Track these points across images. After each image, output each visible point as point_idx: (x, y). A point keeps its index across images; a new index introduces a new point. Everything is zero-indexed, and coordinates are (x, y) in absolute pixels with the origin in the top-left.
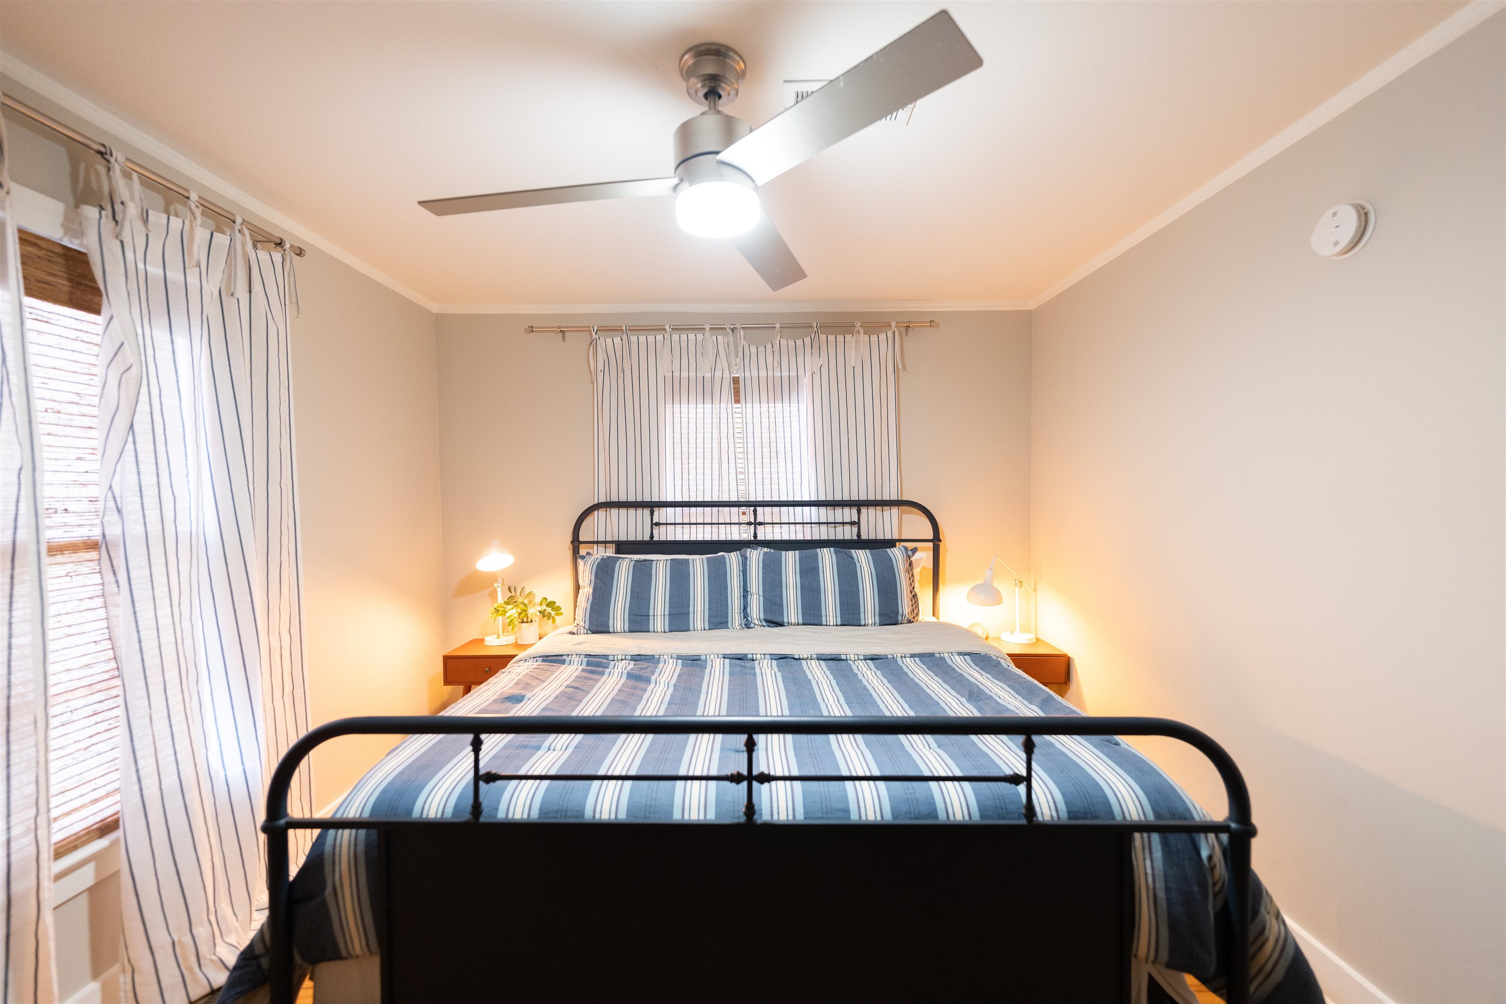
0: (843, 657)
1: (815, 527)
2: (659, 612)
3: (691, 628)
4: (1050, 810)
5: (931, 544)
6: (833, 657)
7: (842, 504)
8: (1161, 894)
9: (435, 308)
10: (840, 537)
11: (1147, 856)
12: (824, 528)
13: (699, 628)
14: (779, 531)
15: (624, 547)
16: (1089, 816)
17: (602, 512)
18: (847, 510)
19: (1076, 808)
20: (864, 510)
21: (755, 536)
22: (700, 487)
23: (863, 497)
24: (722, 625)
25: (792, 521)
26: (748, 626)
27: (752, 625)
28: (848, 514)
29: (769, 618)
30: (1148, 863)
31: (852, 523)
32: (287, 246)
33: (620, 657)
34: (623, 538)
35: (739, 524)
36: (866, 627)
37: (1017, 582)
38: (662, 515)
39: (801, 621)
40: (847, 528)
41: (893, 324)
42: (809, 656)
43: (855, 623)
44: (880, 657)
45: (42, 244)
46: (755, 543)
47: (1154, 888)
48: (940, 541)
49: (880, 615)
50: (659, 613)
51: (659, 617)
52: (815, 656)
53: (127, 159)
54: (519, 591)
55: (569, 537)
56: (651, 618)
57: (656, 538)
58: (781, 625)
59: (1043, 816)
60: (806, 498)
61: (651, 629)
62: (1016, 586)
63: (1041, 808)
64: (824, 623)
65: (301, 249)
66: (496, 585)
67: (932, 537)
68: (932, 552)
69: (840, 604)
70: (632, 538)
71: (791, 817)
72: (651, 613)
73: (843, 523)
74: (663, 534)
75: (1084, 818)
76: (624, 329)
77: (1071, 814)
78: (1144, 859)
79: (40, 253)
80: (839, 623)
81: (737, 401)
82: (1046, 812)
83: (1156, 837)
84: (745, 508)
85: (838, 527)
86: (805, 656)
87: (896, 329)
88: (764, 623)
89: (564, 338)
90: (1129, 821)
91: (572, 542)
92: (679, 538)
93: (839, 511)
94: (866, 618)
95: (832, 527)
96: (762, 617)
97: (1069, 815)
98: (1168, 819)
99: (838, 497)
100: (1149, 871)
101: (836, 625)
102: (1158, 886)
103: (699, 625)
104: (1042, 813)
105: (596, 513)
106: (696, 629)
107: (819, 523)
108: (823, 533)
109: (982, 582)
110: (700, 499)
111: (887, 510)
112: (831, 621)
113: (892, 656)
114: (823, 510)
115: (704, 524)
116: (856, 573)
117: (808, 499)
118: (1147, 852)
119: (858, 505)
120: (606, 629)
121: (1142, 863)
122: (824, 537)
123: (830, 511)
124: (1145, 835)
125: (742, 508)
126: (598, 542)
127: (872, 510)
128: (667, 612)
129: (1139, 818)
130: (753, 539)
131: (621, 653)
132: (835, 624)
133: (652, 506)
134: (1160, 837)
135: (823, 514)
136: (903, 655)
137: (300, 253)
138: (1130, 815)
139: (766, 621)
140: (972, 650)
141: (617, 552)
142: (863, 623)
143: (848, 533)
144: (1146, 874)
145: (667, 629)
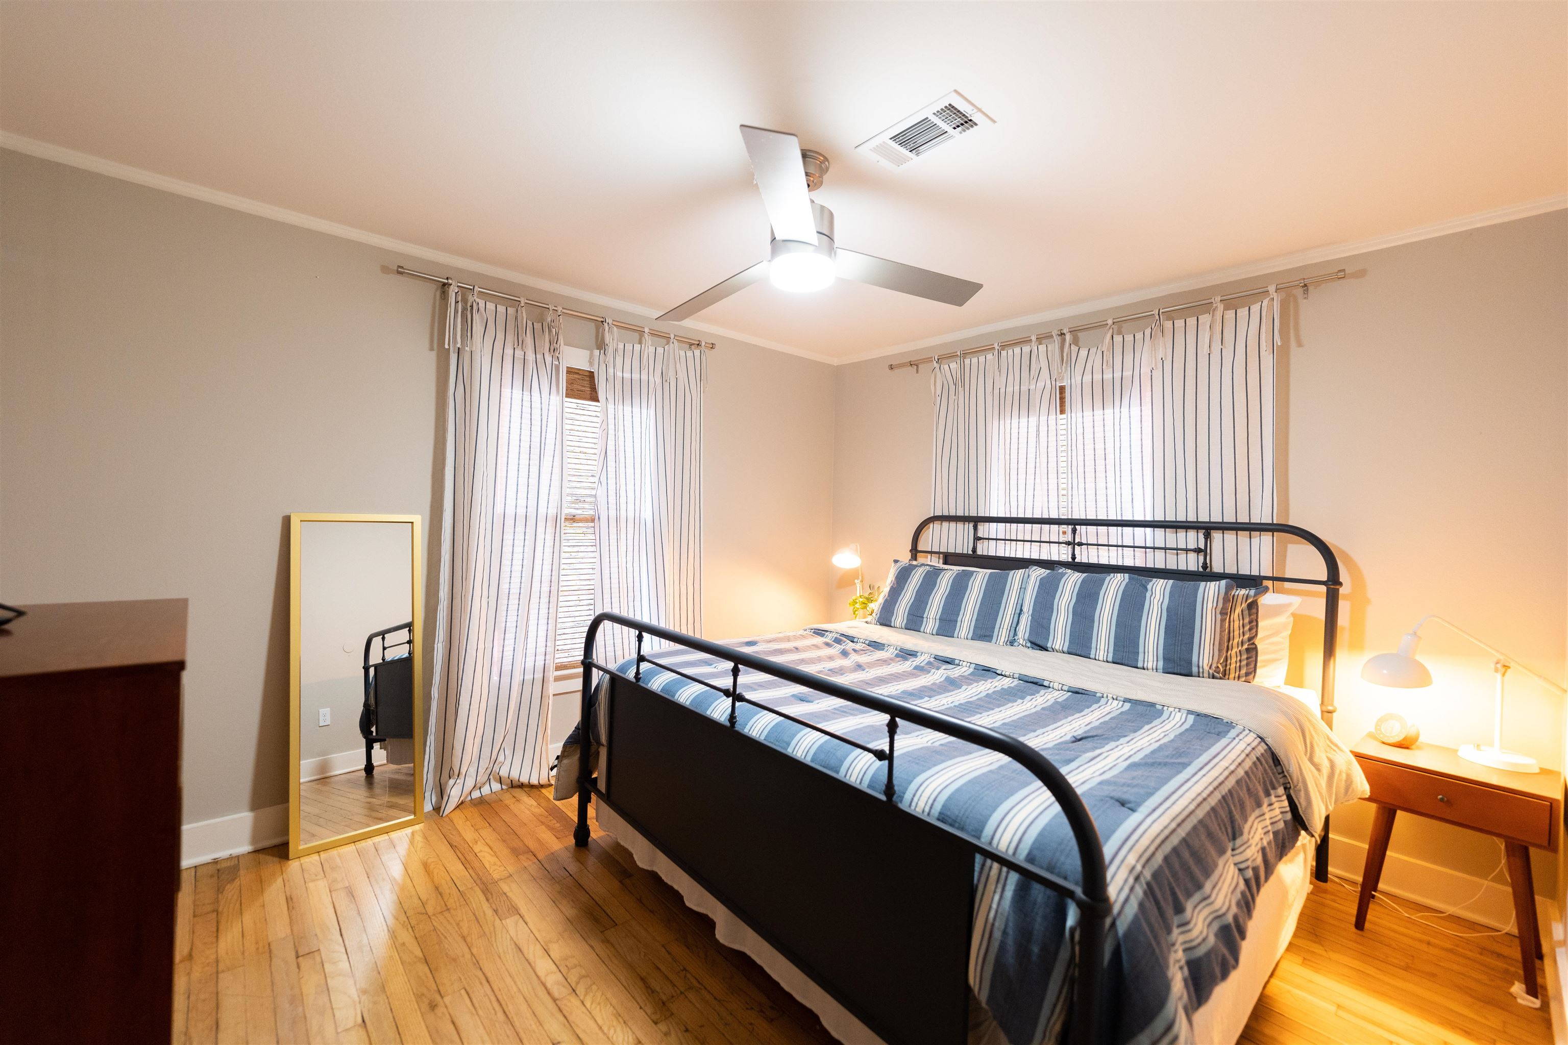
0: (1046, 683)
1: (1150, 552)
2: (932, 615)
3: (956, 635)
4: (926, 804)
5: (1323, 589)
6: (1035, 680)
7: (1186, 526)
8: (997, 935)
9: (835, 362)
10: (1182, 567)
11: (999, 890)
12: (1160, 554)
13: (962, 637)
14: (1106, 554)
15: (949, 558)
16: (957, 825)
17: (937, 525)
18: (1192, 534)
19: (949, 813)
20: (1217, 536)
21: (1074, 557)
22: (1021, 503)
23: (1216, 518)
24: (986, 638)
25: (1120, 544)
26: (1012, 643)
27: (1016, 644)
28: (1193, 539)
29: (1033, 640)
30: (997, 898)
31: (1198, 551)
32: (703, 344)
33: (861, 640)
34: (951, 550)
35: (1059, 543)
36: (1145, 671)
37: (1499, 666)
38: (985, 530)
39: (1065, 649)
40: (1192, 556)
41: (1272, 288)
42: (1011, 674)
43: (1130, 663)
44: (1086, 692)
45: (581, 373)
46: (1074, 566)
47: (993, 925)
48: (1341, 584)
49: (1165, 659)
50: (931, 617)
51: (931, 620)
52: (1016, 676)
53: (613, 320)
54: (876, 588)
55: (909, 547)
56: (925, 620)
57: (979, 552)
58: (1044, 648)
59: (916, 807)
60: (1139, 517)
61: (922, 630)
62: (1496, 670)
63: (919, 800)
64: (1092, 656)
65: (713, 344)
66: (856, 581)
67: (1325, 578)
68: (1325, 600)
69: (1116, 638)
70: (959, 551)
71: (758, 736)
72: (925, 616)
73: (1187, 550)
74: (986, 549)
75: (951, 825)
76: (959, 354)
77: (942, 818)
78: (995, 892)
79: (579, 377)
80: (1110, 659)
81: (1062, 412)
82: (921, 804)
83: (1014, 877)
84: (1065, 526)
85: (1181, 554)
86: (1007, 674)
87: (1275, 294)
88: (1029, 645)
89: (917, 372)
90: (993, 848)
91: (911, 551)
92: (1001, 553)
93: (1181, 534)
94: (1146, 660)
95: (1173, 554)
96: (1026, 637)
97: (939, 816)
98: (1042, 868)
99: (1181, 518)
100: (994, 906)
101: (1107, 662)
102: (997, 924)
103: (963, 634)
104: (917, 803)
105: (931, 525)
106: (959, 637)
107: (1154, 548)
108: (1158, 561)
109: (1395, 652)
110: (1021, 515)
111: (1256, 537)
112: (1101, 655)
113: (1101, 695)
114: (1159, 532)
115: (1031, 541)
116: (1143, 606)
117: (1142, 519)
118: (1000, 886)
119: (1207, 529)
120: (888, 623)
121: (991, 894)
122: (1160, 565)
123: (1170, 533)
124: (1005, 869)
125: (1063, 526)
126: (931, 553)
127: (1230, 536)
128: (938, 617)
129: (1007, 850)
130: (1070, 560)
131: (864, 638)
132: (1105, 659)
133: (976, 521)
134: (1019, 879)
135: (1158, 537)
136: (1115, 697)
137: (713, 346)
138: (998, 843)
139: (1032, 643)
140: (1212, 712)
141: (945, 563)
142: (1140, 664)
143: (1192, 563)
144: (990, 907)
145: (934, 632)
